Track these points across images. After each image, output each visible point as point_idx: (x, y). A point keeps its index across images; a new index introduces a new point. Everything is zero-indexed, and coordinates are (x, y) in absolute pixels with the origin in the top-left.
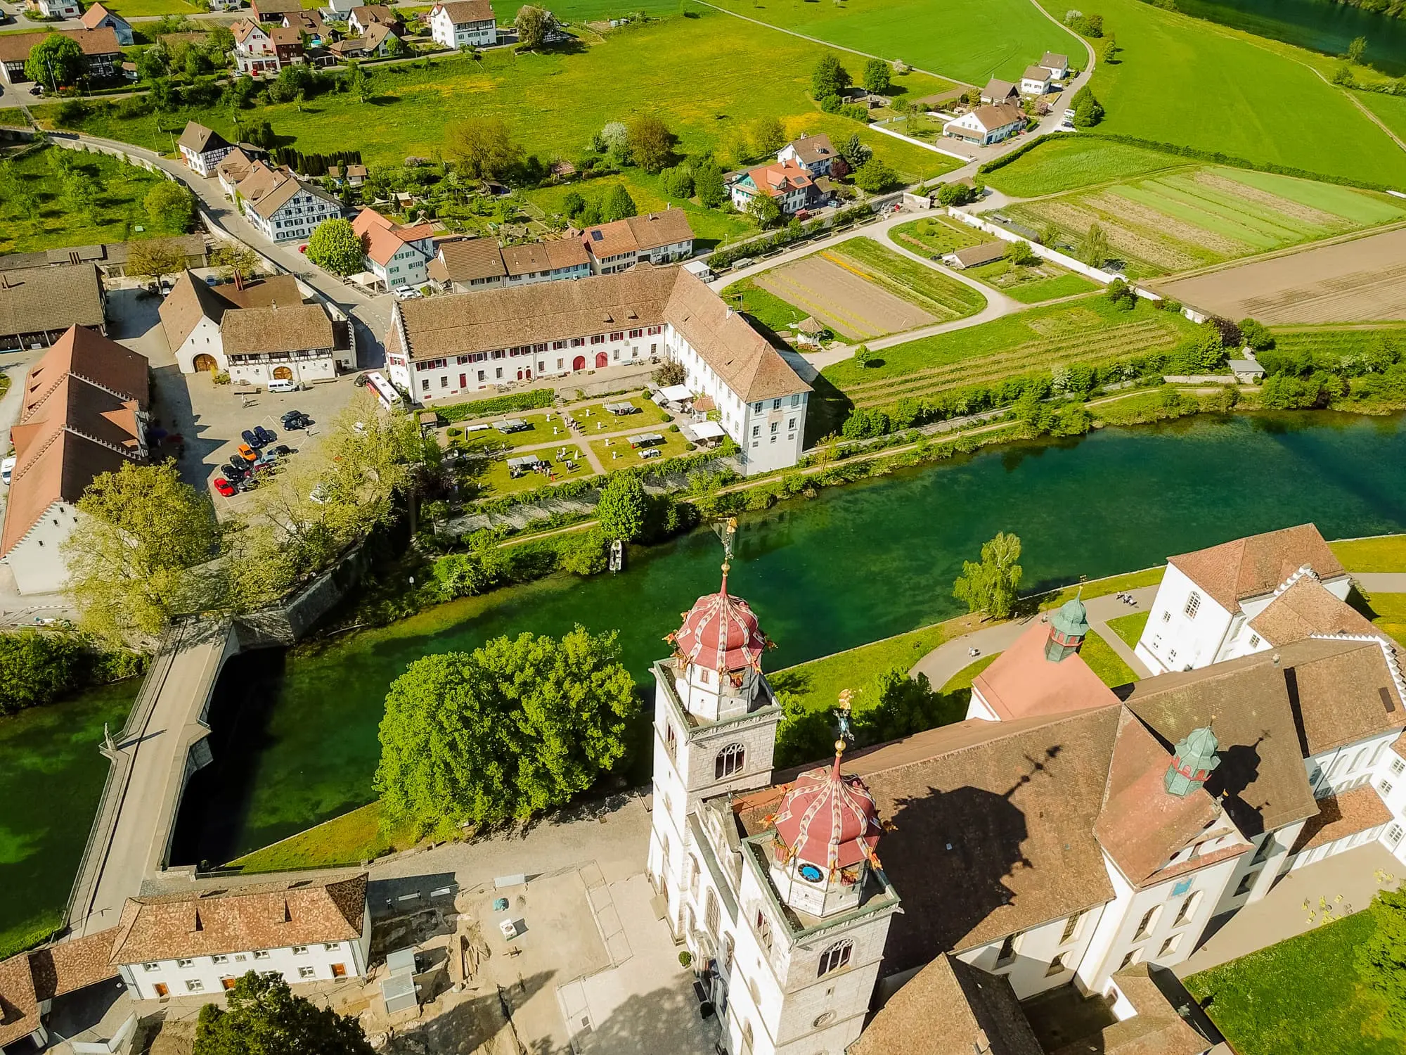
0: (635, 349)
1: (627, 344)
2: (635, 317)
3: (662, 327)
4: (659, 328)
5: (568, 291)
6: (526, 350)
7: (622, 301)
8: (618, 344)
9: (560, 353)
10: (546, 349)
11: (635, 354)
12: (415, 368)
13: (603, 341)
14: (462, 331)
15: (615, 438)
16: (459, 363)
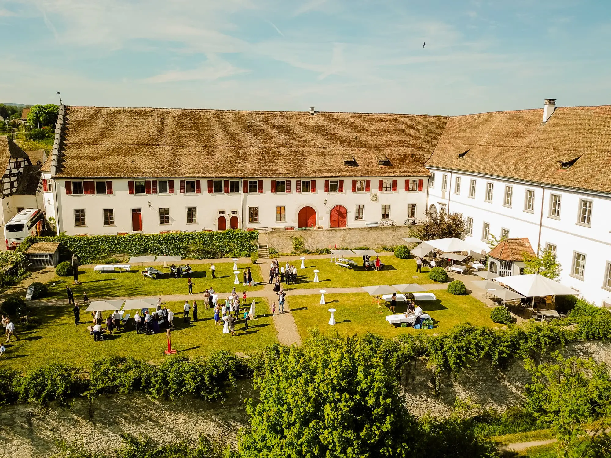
0: (386, 207)
1: (375, 199)
2: (387, 163)
3: (425, 180)
4: (421, 182)
5: (301, 125)
6: (233, 187)
7: (372, 144)
8: (363, 198)
9: (281, 199)
10: (261, 190)
11: (385, 216)
12: (63, 190)
13: (341, 190)
14: (145, 151)
15: (340, 295)
16: (131, 192)
